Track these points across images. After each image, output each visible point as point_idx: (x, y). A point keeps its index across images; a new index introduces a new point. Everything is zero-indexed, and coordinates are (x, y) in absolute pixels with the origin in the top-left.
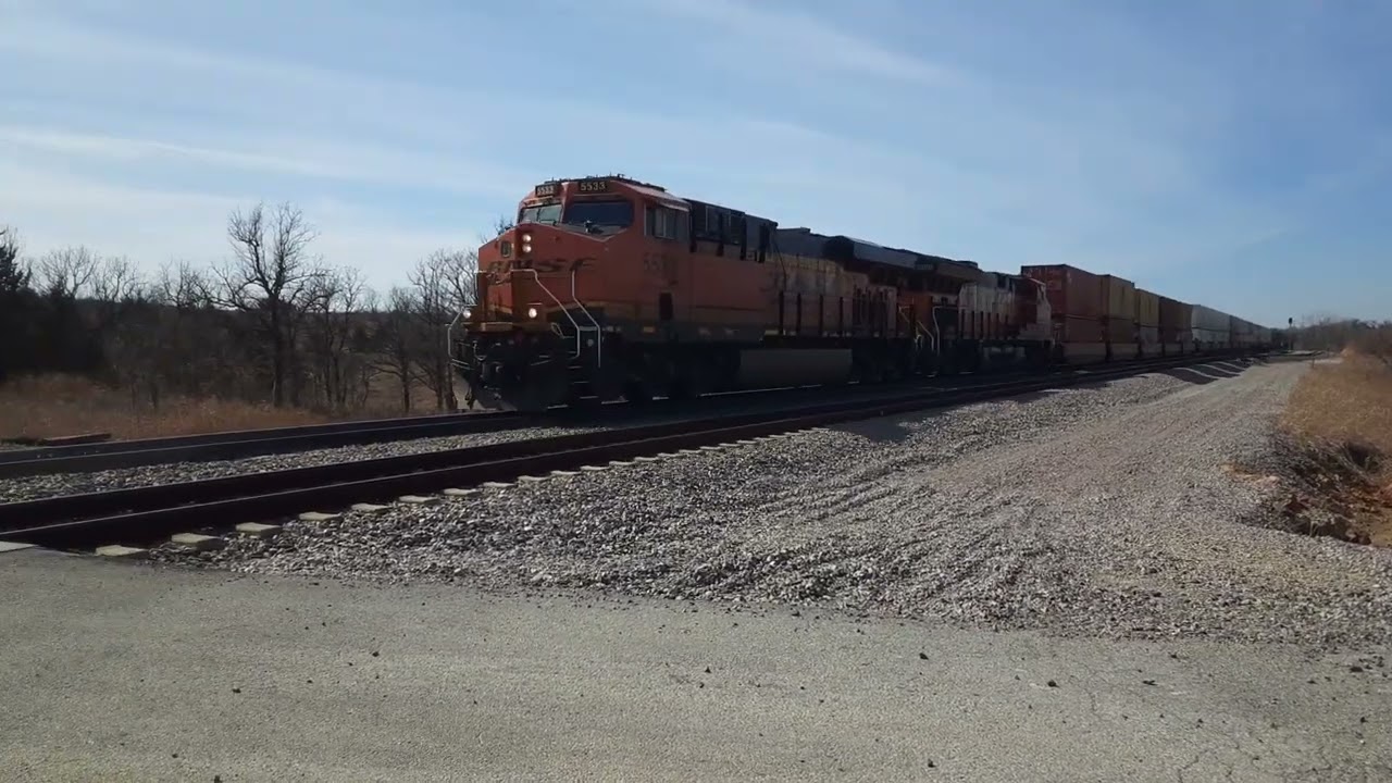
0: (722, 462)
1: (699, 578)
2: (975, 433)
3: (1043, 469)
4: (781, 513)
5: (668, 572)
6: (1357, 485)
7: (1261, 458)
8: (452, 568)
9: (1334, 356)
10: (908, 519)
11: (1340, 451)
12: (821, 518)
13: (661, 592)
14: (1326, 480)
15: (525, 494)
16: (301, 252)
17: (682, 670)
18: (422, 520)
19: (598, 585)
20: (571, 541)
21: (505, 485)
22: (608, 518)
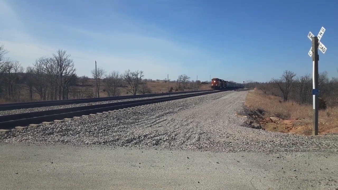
0: (125, 113)
1: (127, 141)
2: (182, 106)
3: (197, 114)
4: (141, 125)
5: (119, 140)
6: (261, 118)
7: (242, 112)
8: (64, 140)
9: (253, 90)
10: (170, 126)
11: (257, 110)
12: (150, 126)
13: (119, 145)
14: (255, 117)
15: (76, 121)
16: (3, 56)
17: (133, 163)
18: (50, 128)
19: (103, 144)
20: (91, 133)
21: (70, 119)
22: (99, 127)
